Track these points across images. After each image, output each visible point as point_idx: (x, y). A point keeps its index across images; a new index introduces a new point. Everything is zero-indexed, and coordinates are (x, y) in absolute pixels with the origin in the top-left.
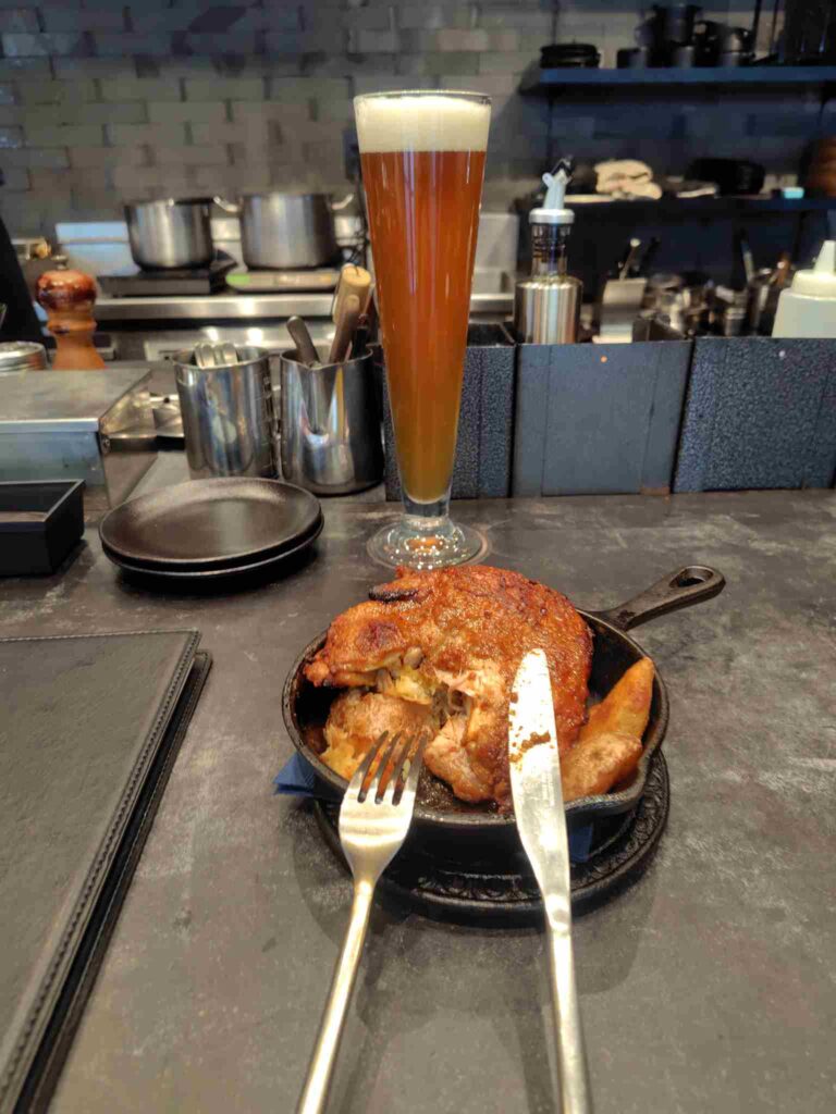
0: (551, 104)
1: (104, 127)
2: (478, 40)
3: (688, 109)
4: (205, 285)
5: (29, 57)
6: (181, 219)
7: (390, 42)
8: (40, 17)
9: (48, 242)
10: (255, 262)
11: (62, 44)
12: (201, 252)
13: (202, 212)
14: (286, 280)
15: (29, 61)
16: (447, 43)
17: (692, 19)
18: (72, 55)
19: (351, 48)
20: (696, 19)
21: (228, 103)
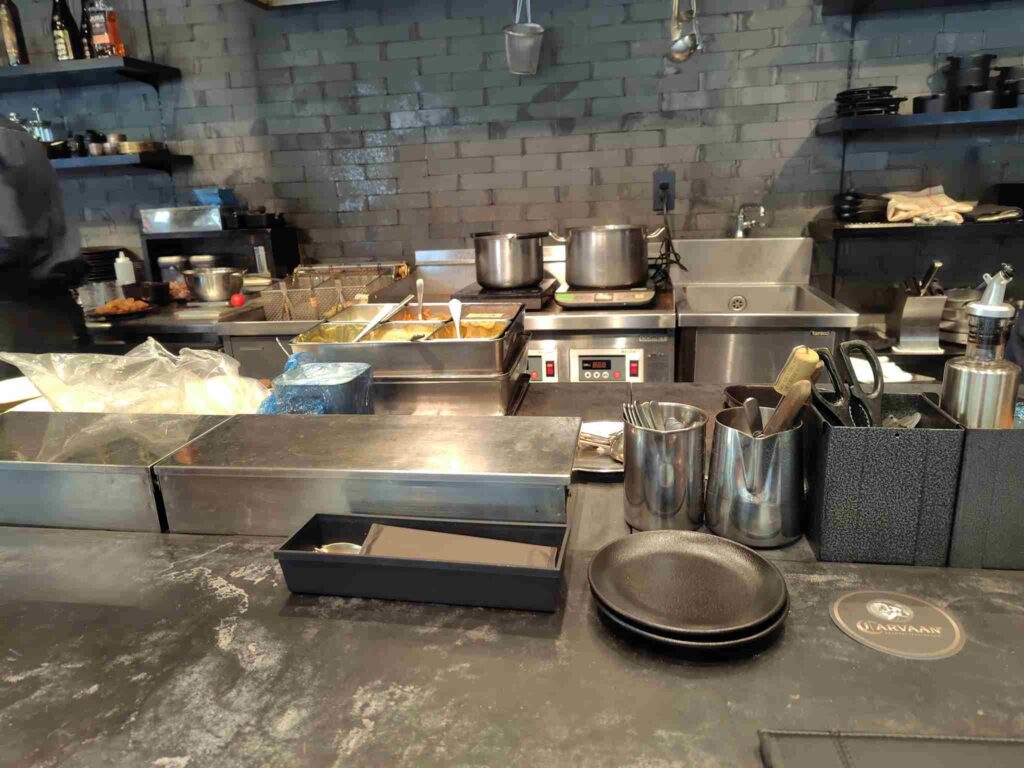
0: (845, 144)
1: (459, 177)
2: (778, 94)
3: (983, 140)
4: (537, 303)
5: (410, 128)
6: (520, 249)
7: (699, 101)
8: (420, 98)
9: (408, 265)
10: (577, 282)
11: (434, 117)
12: (534, 275)
13: (537, 243)
14: (603, 297)
15: (408, 131)
16: (749, 98)
17: (988, 64)
18: (442, 125)
19: (665, 107)
20: (992, 66)
21: (559, 155)
